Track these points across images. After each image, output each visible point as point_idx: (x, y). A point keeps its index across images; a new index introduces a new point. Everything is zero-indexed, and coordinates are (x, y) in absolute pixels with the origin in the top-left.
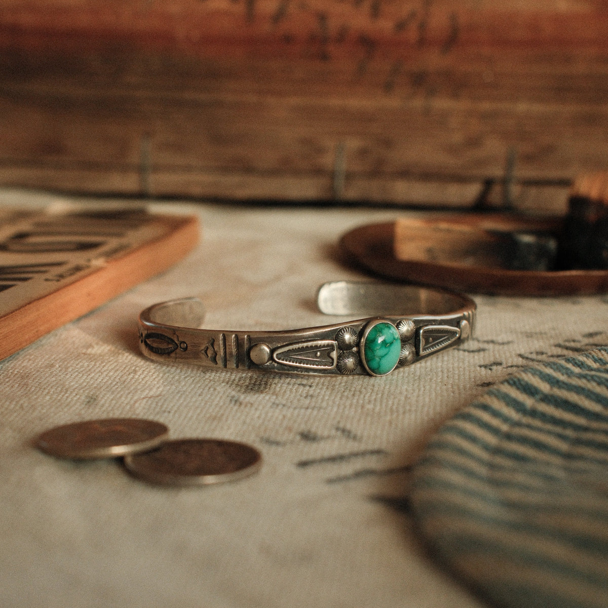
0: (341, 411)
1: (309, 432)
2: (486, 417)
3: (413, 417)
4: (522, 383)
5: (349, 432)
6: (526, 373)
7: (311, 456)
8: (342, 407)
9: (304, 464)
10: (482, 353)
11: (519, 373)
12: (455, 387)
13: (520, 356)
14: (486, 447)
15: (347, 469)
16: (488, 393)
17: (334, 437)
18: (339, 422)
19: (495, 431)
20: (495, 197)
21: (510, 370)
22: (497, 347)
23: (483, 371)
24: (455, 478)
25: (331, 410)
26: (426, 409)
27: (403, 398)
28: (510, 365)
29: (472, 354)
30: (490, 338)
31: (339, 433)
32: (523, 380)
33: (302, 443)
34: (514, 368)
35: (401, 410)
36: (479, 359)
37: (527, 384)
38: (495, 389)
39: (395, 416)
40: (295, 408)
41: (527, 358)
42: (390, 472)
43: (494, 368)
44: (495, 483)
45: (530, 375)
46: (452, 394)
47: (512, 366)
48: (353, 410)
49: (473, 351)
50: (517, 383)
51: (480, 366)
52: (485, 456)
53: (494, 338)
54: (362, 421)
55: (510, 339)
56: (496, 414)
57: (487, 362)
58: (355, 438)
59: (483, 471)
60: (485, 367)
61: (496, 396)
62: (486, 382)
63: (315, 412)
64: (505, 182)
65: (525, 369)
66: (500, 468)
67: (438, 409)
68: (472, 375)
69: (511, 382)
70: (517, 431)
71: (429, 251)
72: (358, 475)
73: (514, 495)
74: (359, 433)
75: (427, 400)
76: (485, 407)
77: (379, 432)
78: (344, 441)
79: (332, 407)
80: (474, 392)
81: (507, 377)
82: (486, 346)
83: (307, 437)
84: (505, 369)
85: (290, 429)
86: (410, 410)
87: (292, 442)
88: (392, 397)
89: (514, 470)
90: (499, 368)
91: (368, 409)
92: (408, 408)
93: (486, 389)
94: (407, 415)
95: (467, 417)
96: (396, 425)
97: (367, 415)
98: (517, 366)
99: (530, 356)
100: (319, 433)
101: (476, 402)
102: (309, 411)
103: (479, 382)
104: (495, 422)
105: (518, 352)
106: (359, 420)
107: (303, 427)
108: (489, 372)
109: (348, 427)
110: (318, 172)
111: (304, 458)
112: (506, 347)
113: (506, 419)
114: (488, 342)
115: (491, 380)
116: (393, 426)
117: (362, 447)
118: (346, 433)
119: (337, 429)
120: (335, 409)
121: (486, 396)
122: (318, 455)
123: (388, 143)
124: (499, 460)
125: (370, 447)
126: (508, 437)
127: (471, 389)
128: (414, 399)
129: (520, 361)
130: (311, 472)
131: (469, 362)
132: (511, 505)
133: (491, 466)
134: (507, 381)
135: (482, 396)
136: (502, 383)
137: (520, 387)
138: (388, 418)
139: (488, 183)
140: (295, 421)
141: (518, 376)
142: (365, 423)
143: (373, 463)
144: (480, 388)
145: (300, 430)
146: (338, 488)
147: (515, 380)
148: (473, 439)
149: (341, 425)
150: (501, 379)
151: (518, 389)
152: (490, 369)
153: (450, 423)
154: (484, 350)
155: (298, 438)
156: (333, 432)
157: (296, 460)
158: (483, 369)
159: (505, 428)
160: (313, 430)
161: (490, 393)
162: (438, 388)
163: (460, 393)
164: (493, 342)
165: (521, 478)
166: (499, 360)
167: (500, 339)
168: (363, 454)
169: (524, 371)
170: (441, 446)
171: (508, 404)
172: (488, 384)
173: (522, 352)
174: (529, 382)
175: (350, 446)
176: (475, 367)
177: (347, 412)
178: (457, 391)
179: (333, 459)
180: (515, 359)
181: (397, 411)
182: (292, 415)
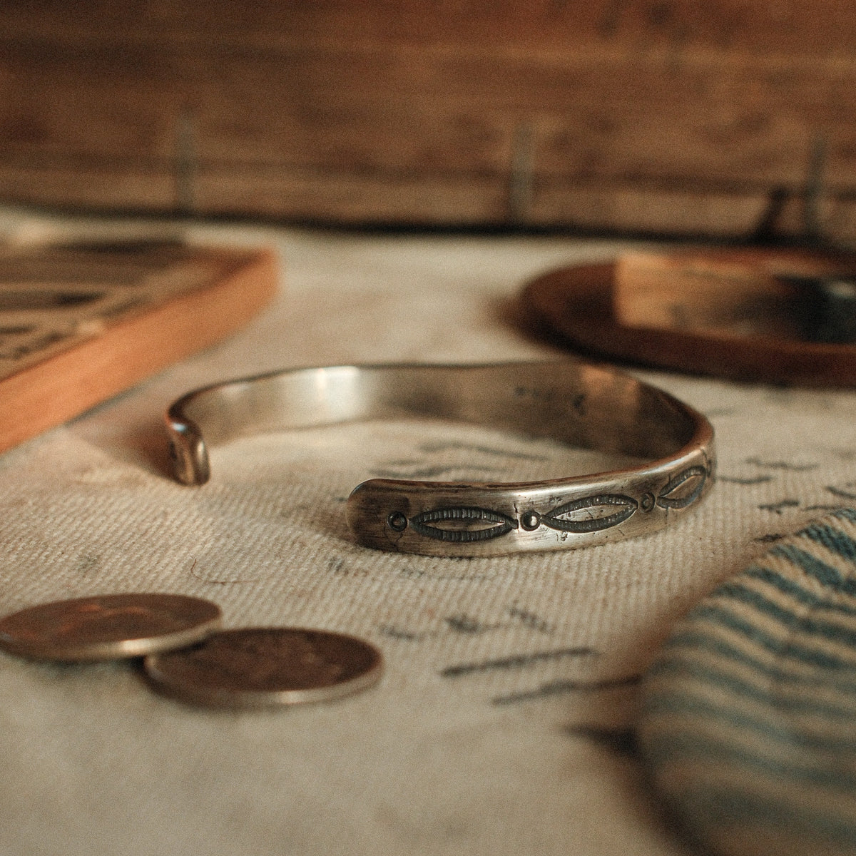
0: (520, 582)
1: (464, 616)
2: (769, 592)
3: (643, 593)
4: (834, 535)
5: (534, 618)
6: (840, 519)
7: (468, 659)
8: (521, 576)
9: (454, 672)
10: (764, 485)
11: (826, 518)
12: (718, 543)
13: (832, 490)
14: (769, 644)
15: (529, 680)
16: (772, 552)
17: (507, 627)
18: (516, 602)
19: (785, 617)
20: (791, 219)
21: (812, 514)
22: (790, 475)
23: (766, 516)
24: (716, 696)
25: (503, 582)
26: (667, 579)
27: (627, 563)
28: (812, 504)
29: (746, 487)
30: (778, 459)
31: (517, 620)
32: (834, 529)
33: (452, 637)
34: (820, 512)
35: (623, 583)
36: (759, 494)
37: (841, 537)
38: (787, 546)
39: (611, 591)
40: (440, 579)
41: (842, 494)
42: (603, 685)
43: (785, 510)
44: (782, 704)
45: (845, 520)
46: (712, 555)
47: (815, 508)
48: (540, 582)
49: (749, 482)
50: (824, 535)
51: (762, 507)
52: (768, 658)
53: (786, 460)
54: (556, 600)
55: (814, 460)
56: (786, 587)
57: (773, 500)
58: (543, 628)
59: (763, 683)
60: (770, 508)
61: (788, 557)
62: (770, 533)
63: (475, 585)
64: (807, 193)
65: (837, 511)
66: (793, 679)
67: (688, 579)
68: (747, 522)
69: (814, 532)
70: (822, 616)
71: (676, 311)
72: (548, 690)
73: (817, 724)
74: (550, 620)
75: (668, 565)
76: (768, 576)
77: (585, 619)
78: (524, 632)
79: (505, 576)
80: (750, 550)
81: (807, 526)
82: (771, 472)
83: (461, 625)
84: (804, 513)
85: (431, 613)
86: (639, 583)
87: (434, 634)
88: (608, 560)
89: (818, 683)
90: (794, 510)
91: (567, 581)
92: (635, 578)
93: (771, 545)
94: (634, 590)
95: (736, 592)
96: (615, 607)
97: (565, 590)
98: (825, 508)
99: (847, 490)
100: (482, 619)
101: (753, 567)
102: (466, 581)
103: (759, 535)
104: (785, 601)
105: (827, 484)
106: (550, 599)
107: (454, 610)
108: (776, 516)
109: (532, 609)
110: (484, 174)
111: (455, 661)
112: (805, 475)
113: (804, 597)
114: (776, 466)
115: (778, 530)
116: (610, 608)
117: (556, 644)
118: (529, 621)
119: (513, 612)
120: (510, 580)
121: (770, 557)
122: (479, 657)
123: (605, 126)
124: (789, 665)
125: (569, 644)
126: (808, 626)
127: (744, 545)
128: (646, 563)
129: (830, 499)
130: (466, 685)
131: (741, 500)
132: (810, 742)
133: (778, 676)
134: (807, 531)
135: (763, 557)
136: (798, 534)
137: (829, 542)
138: (601, 595)
139: (779, 196)
140: (440, 599)
141: (825, 522)
142: (561, 603)
143: (574, 670)
144: (760, 545)
145: (449, 614)
146: (512, 711)
147: (822, 529)
148: (747, 630)
149: (520, 606)
150: (798, 528)
151: (825, 545)
152: (779, 512)
153: (708, 602)
154: (766, 479)
155: (445, 626)
156: (506, 617)
157: (442, 666)
158: (766, 512)
159: (802, 611)
160: (472, 614)
161: (777, 552)
162: (688, 544)
163: (725, 554)
164: (783, 466)
165: (828, 695)
166: (792, 497)
167: (795, 461)
168: (558, 654)
169: (835, 515)
170: (693, 641)
171: (807, 571)
172: (775, 538)
173: (834, 482)
174: (846, 534)
175: (536, 642)
176: (752, 507)
177: (530, 584)
178: (720, 550)
179: (503, 664)
180: (821, 495)
181: (617, 584)
182: (436, 588)
